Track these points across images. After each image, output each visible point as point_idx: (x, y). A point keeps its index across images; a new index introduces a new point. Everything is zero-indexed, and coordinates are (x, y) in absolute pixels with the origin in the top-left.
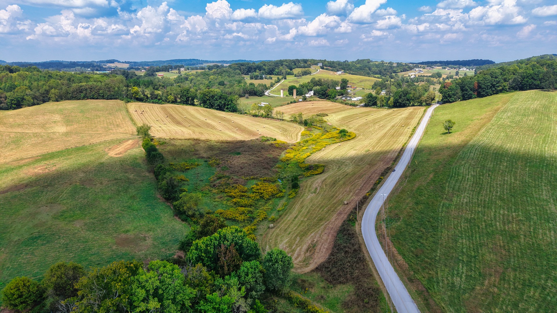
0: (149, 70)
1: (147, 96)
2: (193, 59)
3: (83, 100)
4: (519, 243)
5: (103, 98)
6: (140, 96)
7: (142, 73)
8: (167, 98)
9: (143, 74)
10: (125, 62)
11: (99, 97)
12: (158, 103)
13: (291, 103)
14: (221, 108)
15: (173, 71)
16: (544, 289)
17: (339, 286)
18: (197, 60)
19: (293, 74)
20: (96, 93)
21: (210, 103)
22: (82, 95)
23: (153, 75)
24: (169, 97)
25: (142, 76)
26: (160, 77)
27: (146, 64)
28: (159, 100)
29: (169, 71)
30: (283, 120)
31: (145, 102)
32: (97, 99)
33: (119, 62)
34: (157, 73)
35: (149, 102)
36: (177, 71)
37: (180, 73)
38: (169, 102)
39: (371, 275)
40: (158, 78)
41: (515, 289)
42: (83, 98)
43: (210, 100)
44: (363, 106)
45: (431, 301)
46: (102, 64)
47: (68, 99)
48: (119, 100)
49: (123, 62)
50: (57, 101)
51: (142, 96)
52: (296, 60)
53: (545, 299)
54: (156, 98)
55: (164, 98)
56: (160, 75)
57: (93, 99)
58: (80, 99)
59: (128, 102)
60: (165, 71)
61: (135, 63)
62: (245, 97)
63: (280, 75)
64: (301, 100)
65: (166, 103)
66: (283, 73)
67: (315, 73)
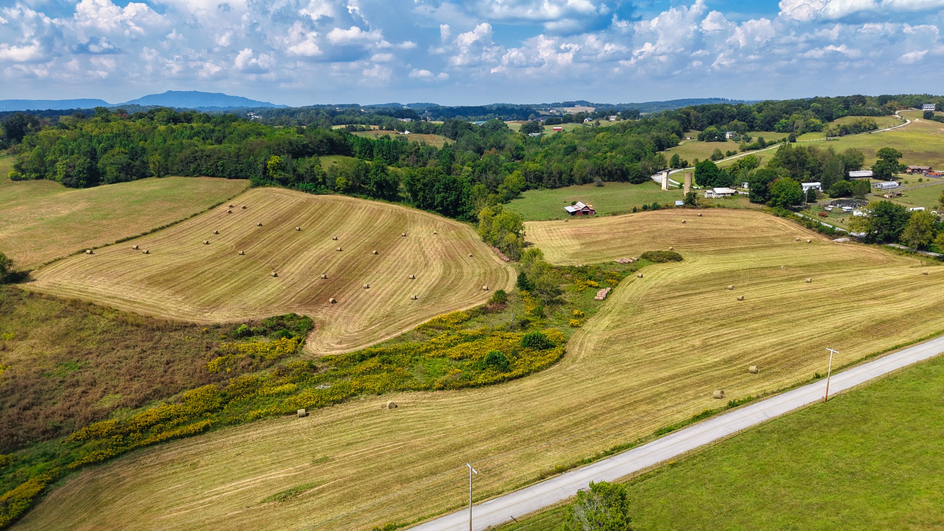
5: (223, 174)
6: (280, 175)
8: (334, 182)
11: (217, 174)
15: (591, 122)
20: (212, 165)
21: (424, 197)
22: (192, 167)
24: (338, 179)
29: (582, 122)
32: (213, 176)
35: (297, 189)
38: (338, 190)
42: (193, 174)
43: (425, 191)
44: (860, 240)
47: (175, 175)
50: (160, 176)
55: (329, 182)
56: (556, 128)
57: (208, 175)
60: (577, 122)
62: (595, 183)
63: (792, 131)
64: (679, 203)
65: (332, 192)
66: (797, 128)
67: (888, 129)
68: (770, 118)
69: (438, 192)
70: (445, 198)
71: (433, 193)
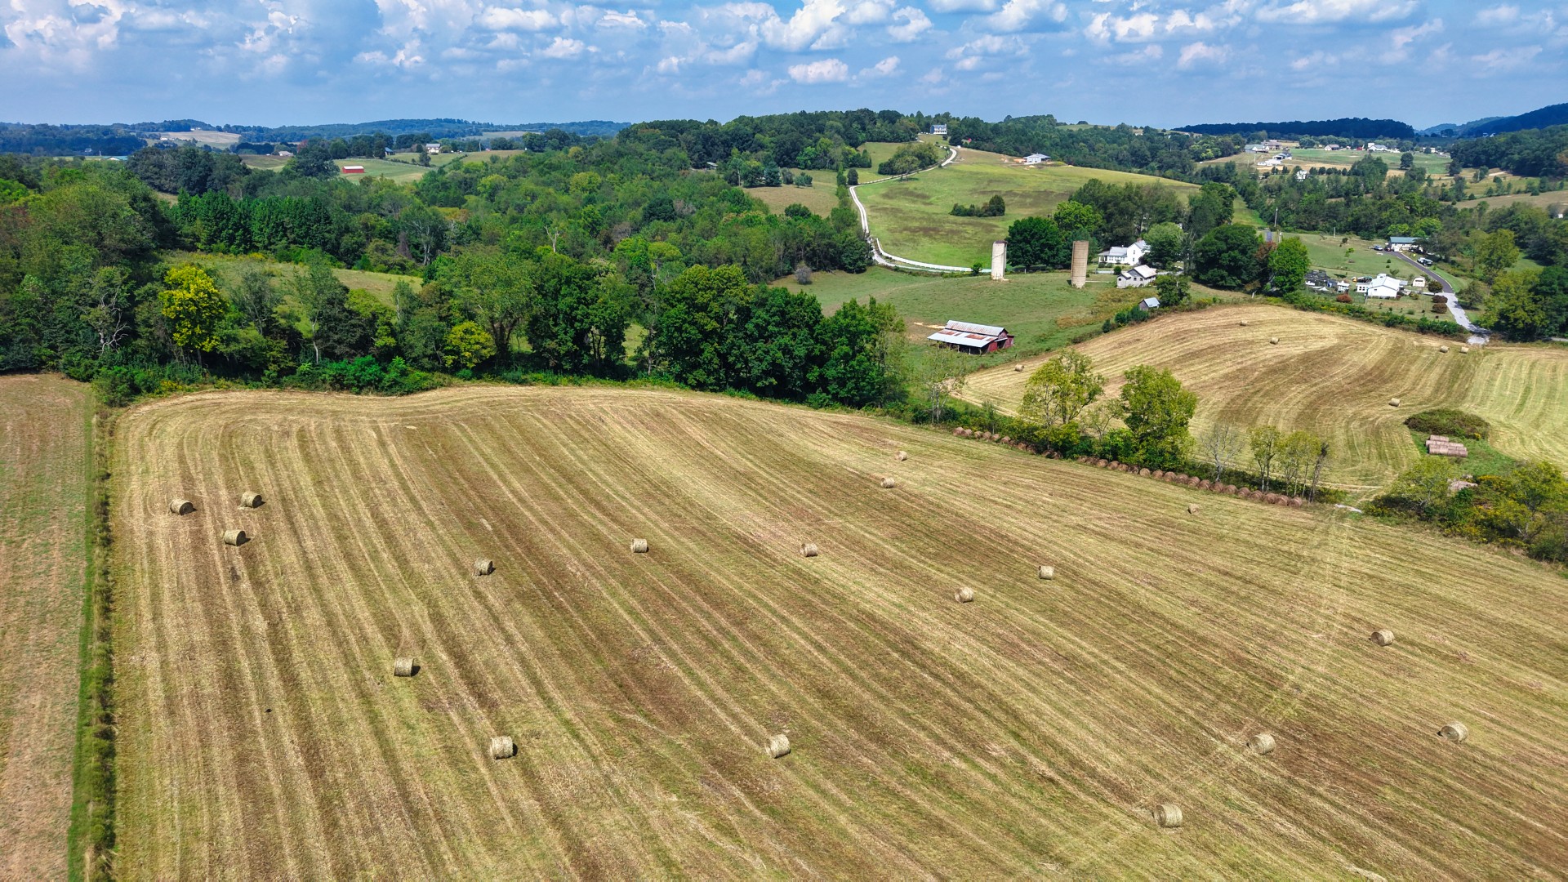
0: (305, 151)
1: (293, 337)
2: (447, 121)
6: (228, 340)
7: (279, 163)
8: (440, 344)
9: (278, 169)
10: (228, 126)
12: (376, 386)
13: (1121, 321)
15: (397, 156)
18: (459, 121)
19: (869, 166)
21: (723, 357)
23: (320, 168)
24: (458, 329)
25: (271, 174)
26: (355, 180)
27: (297, 133)
28: (386, 356)
29: (382, 156)
31: (276, 383)
33: (206, 127)
34: (337, 162)
35: (311, 383)
36: (417, 156)
37: (425, 161)
38: (455, 369)
40: (345, 182)
43: (722, 338)
44: (1491, 335)
46: (147, 134)
49: (219, 129)
51: (252, 334)
52: (862, 111)
54: (363, 345)
55: (418, 343)
56: (351, 168)
59: (135, 390)
60: (370, 156)
61: (260, 130)
62: (793, 277)
63: (824, 167)
64: (1153, 302)
65: (437, 377)
66: (832, 162)
67: (948, 161)
68: (788, 145)
69: (763, 334)
70: (786, 351)
71: (750, 338)
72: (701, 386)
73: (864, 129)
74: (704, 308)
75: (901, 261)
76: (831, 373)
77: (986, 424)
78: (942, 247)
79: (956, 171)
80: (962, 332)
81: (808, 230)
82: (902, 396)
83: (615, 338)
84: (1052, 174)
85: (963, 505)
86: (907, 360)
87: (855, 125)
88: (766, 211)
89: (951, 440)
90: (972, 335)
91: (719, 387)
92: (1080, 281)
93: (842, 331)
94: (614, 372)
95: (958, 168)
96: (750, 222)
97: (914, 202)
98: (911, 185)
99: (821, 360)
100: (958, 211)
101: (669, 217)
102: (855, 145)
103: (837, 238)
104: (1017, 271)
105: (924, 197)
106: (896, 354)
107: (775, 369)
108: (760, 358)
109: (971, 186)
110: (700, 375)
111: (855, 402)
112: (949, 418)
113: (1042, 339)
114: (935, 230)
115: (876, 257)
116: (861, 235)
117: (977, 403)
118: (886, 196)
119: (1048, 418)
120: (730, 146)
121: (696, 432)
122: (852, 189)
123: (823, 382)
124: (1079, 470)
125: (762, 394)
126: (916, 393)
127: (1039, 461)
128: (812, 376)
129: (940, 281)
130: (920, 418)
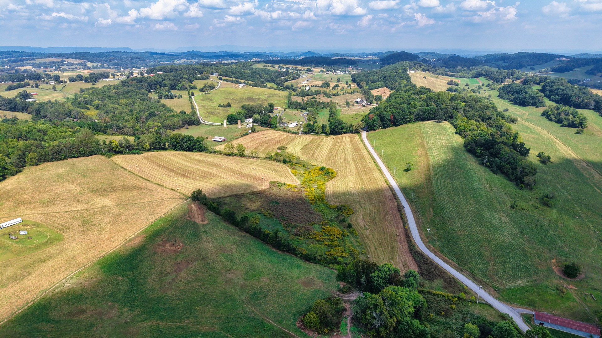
1: (125, 148)
3: (63, 160)
4: (492, 243)
5: (84, 155)
6: (119, 149)
8: (143, 147)
11: (80, 155)
13: (244, 135)
14: (190, 149)
15: (41, 86)
16: (510, 263)
17: (435, 281)
19: (196, 89)
20: (77, 151)
21: (180, 146)
22: (63, 155)
24: (145, 145)
28: (136, 150)
30: (259, 158)
32: (78, 157)
36: (50, 87)
37: (54, 89)
38: (145, 151)
39: (445, 272)
41: (501, 265)
42: (64, 159)
43: (180, 143)
44: (303, 133)
45: (476, 278)
47: (48, 161)
48: (99, 155)
50: (37, 165)
53: (512, 266)
54: (134, 148)
55: (140, 148)
56: (33, 93)
57: (74, 157)
58: (61, 160)
62: (184, 127)
63: (184, 90)
64: (250, 131)
65: (143, 152)
66: (186, 88)
67: (218, 87)
68: (173, 84)
69: (186, 142)
70: (190, 144)
71: (184, 143)
72: (177, 150)
73: (194, 77)
74: (177, 139)
75: (207, 122)
76: (196, 147)
77: (220, 153)
78: (216, 118)
79: (220, 90)
80: (218, 138)
81: (187, 118)
82: (208, 150)
83: (164, 144)
84: (246, 90)
85: (216, 162)
86: (208, 144)
87: (191, 76)
88: (176, 113)
89: (215, 155)
90: (220, 139)
91: (180, 150)
92: (240, 127)
93: (198, 141)
94: (164, 149)
95: (221, 89)
96: (173, 116)
97: (209, 102)
98: (208, 95)
99: (195, 145)
100: (220, 106)
101: (155, 116)
102: (191, 82)
103: (193, 119)
104: (230, 124)
105: (212, 100)
106: (206, 144)
107: (188, 147)
108: (186, 146)
109: (224, 96)
110: (177, 149)
111: (201, 151)
112: (215, 152)
113: (231, 139)
114: (214, 112)
115: (201, 122)
116: (198, 118)
117: (218, 149)
118: (202, 100)
119: (228, 151)
120: (156, 85)
121: (179, 156)
122: (193, 97)
123: (195, 148)
124: (231, 157)
125: (186, 151)
126: (210, 149)
127: (227, 157)
128: (194, 148)
129: (215, 127)
130: (211, 153)
